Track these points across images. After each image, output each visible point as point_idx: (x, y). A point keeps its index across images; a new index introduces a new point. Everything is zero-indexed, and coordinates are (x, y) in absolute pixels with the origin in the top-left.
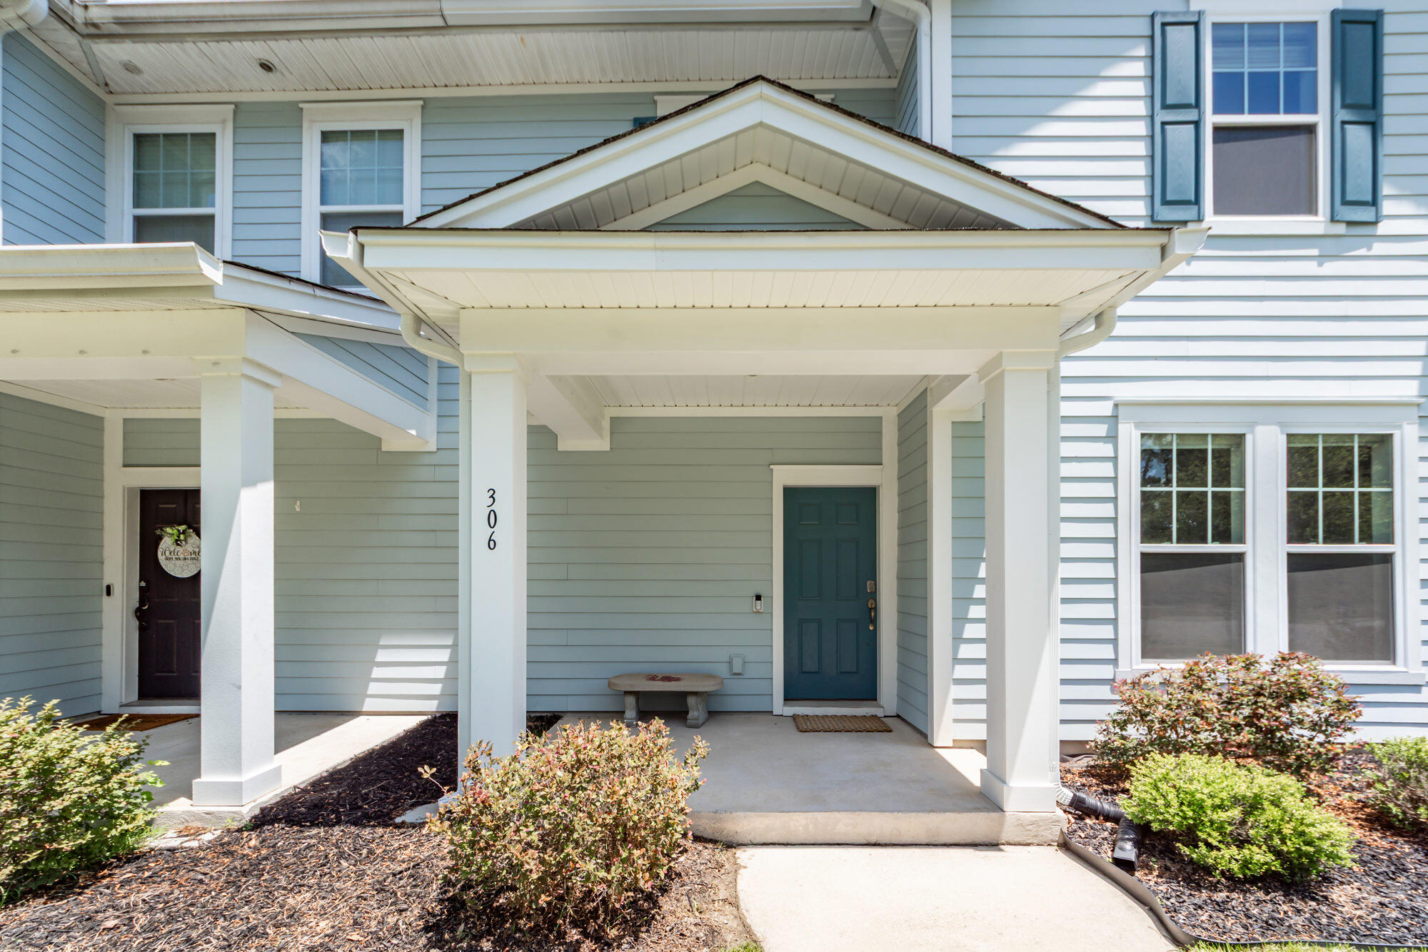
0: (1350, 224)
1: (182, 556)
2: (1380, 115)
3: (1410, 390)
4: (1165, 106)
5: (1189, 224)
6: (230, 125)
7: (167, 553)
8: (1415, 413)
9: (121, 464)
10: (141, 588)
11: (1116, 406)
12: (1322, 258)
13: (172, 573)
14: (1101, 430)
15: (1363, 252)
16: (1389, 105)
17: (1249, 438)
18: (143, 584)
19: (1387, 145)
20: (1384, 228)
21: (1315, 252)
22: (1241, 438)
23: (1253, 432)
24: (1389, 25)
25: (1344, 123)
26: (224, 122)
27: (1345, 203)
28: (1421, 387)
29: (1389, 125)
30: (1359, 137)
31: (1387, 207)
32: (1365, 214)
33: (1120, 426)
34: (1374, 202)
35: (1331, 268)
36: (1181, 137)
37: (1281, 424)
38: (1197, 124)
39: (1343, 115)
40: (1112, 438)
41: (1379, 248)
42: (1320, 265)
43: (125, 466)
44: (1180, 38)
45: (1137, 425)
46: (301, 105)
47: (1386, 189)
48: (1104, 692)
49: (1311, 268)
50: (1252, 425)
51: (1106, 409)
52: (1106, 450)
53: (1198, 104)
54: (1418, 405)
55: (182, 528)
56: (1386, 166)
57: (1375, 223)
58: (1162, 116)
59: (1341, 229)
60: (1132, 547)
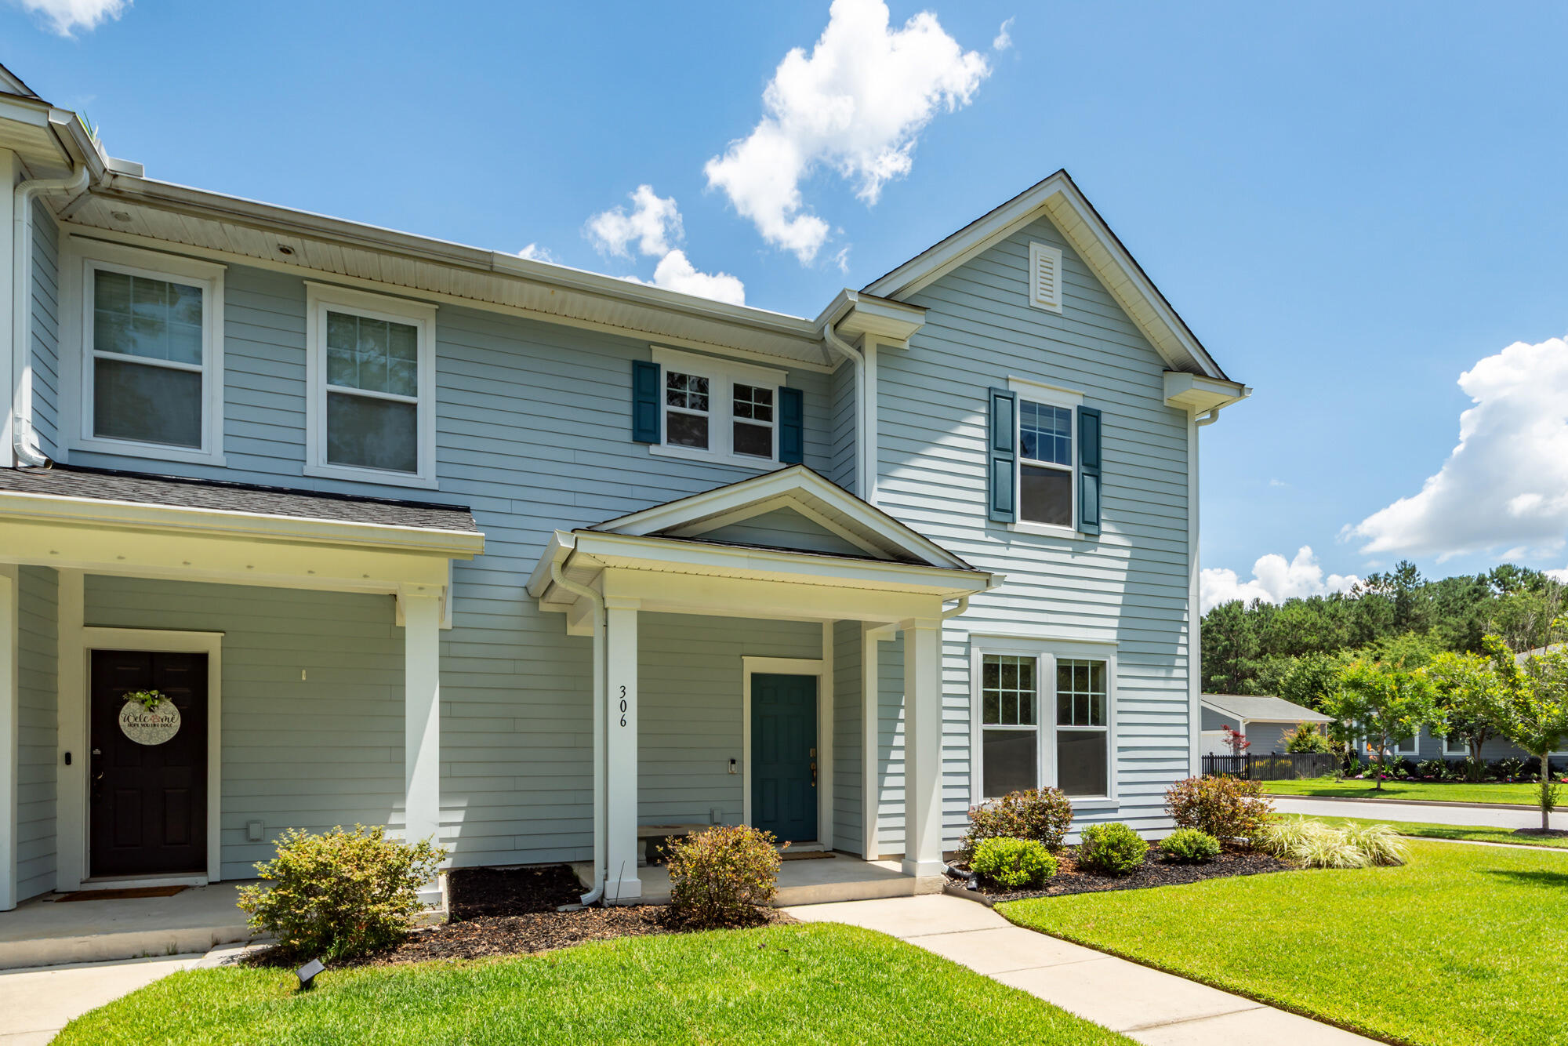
0: (1087, 534)
1: (150, 723)
2: (1100, 472)
3: (1112, 636)
4: (996, 448)
5: (1008, 525)
6: (220, 285)
7: (132, 719)
8: (1115, 649)
9: (81, 622)
10: (93, 757)
11: (970, 636)
12: (1074, 553)
13: (137, 741)
14: (961, 651)
15: (1092, 552)
16: (1105, 466)
17: (1038, 660)
18: (97, 752)
19: (1104, 490)
20: (1103, 539)
21: (1070, 549)
22: (1034, 659)
23: (1040, 657)
24: (1104, 419)
25: (1083, 474)
26: (213, 280)
27: (1084, 522)
28: (1118, 634)
29: (1105, 478)
30: (1090, 482)
31: (1104, 527)
32: (1092, 530)
33: (972, 649)
34: (1098, 524)
35: (1079, 560)
36: (1004, 468)
37: (1054, 653)
38: (1013, 462)
39: (1083, 470)
40: (967, 656)
41: (1101, 551)
42: (1073, 557)
43: (86, 625)
44: (1004, 405)
45: (981, 649)
46: (305, 282)
47: (1103, 517)
48: (963, 819)
49: (1067, 558)
50: (1040, 652)
51: (963, 637)
52: (964, 664)
53: (1013, 451)
54: (1117, 645)
55: (155, 692)
56: (1104, 502)
57: (1098, 536)
58: (995, 454)
59: (1082, 537)
60: (979, 727)
